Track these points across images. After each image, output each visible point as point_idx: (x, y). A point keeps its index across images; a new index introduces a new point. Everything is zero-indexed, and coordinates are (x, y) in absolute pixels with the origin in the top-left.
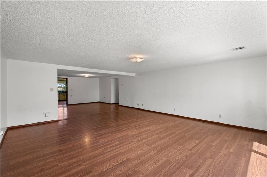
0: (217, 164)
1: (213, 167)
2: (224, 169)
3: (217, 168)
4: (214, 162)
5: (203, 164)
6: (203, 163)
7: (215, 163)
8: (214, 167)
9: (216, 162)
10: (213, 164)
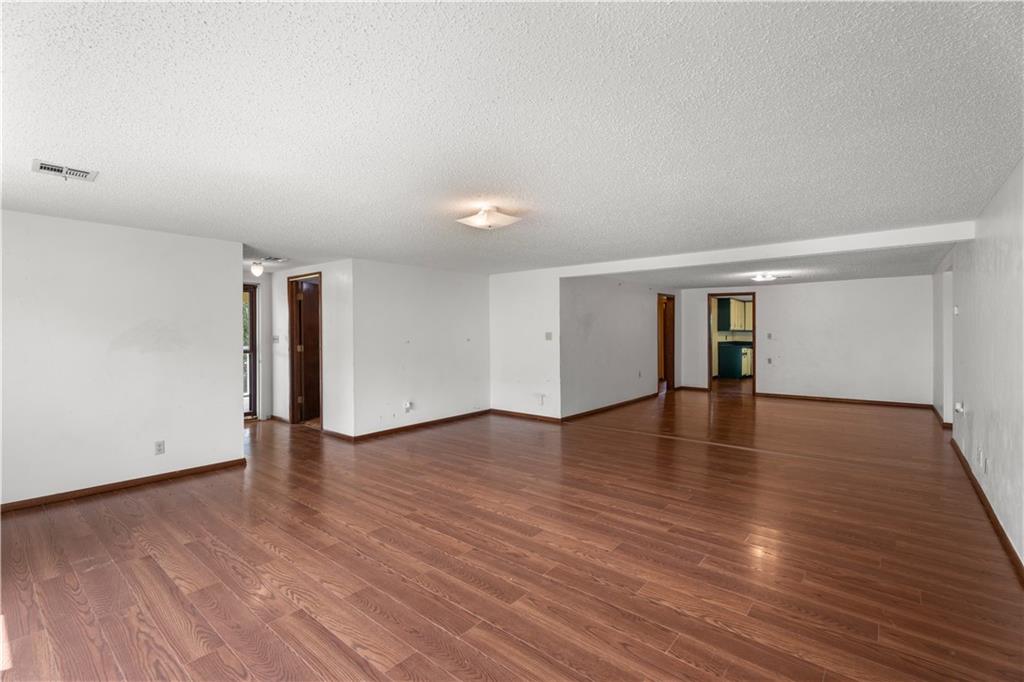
0: (162, 662)
1: (157, 642)
2: (120, 670)
3: (145, 653)
4: (177, 658)
5: (194, 625)
6: (197, 626)
7: (170, 657)
8: (156, 645)
9: (172, 666)
10: (171, 651)
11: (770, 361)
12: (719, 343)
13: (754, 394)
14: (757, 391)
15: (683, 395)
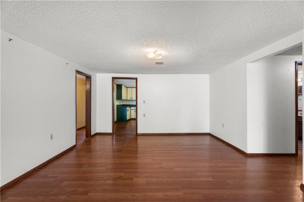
11: (144, 115)
12: (117, 105)
13: (137, 135)
14: (139, 132)
15: (98, 138)
